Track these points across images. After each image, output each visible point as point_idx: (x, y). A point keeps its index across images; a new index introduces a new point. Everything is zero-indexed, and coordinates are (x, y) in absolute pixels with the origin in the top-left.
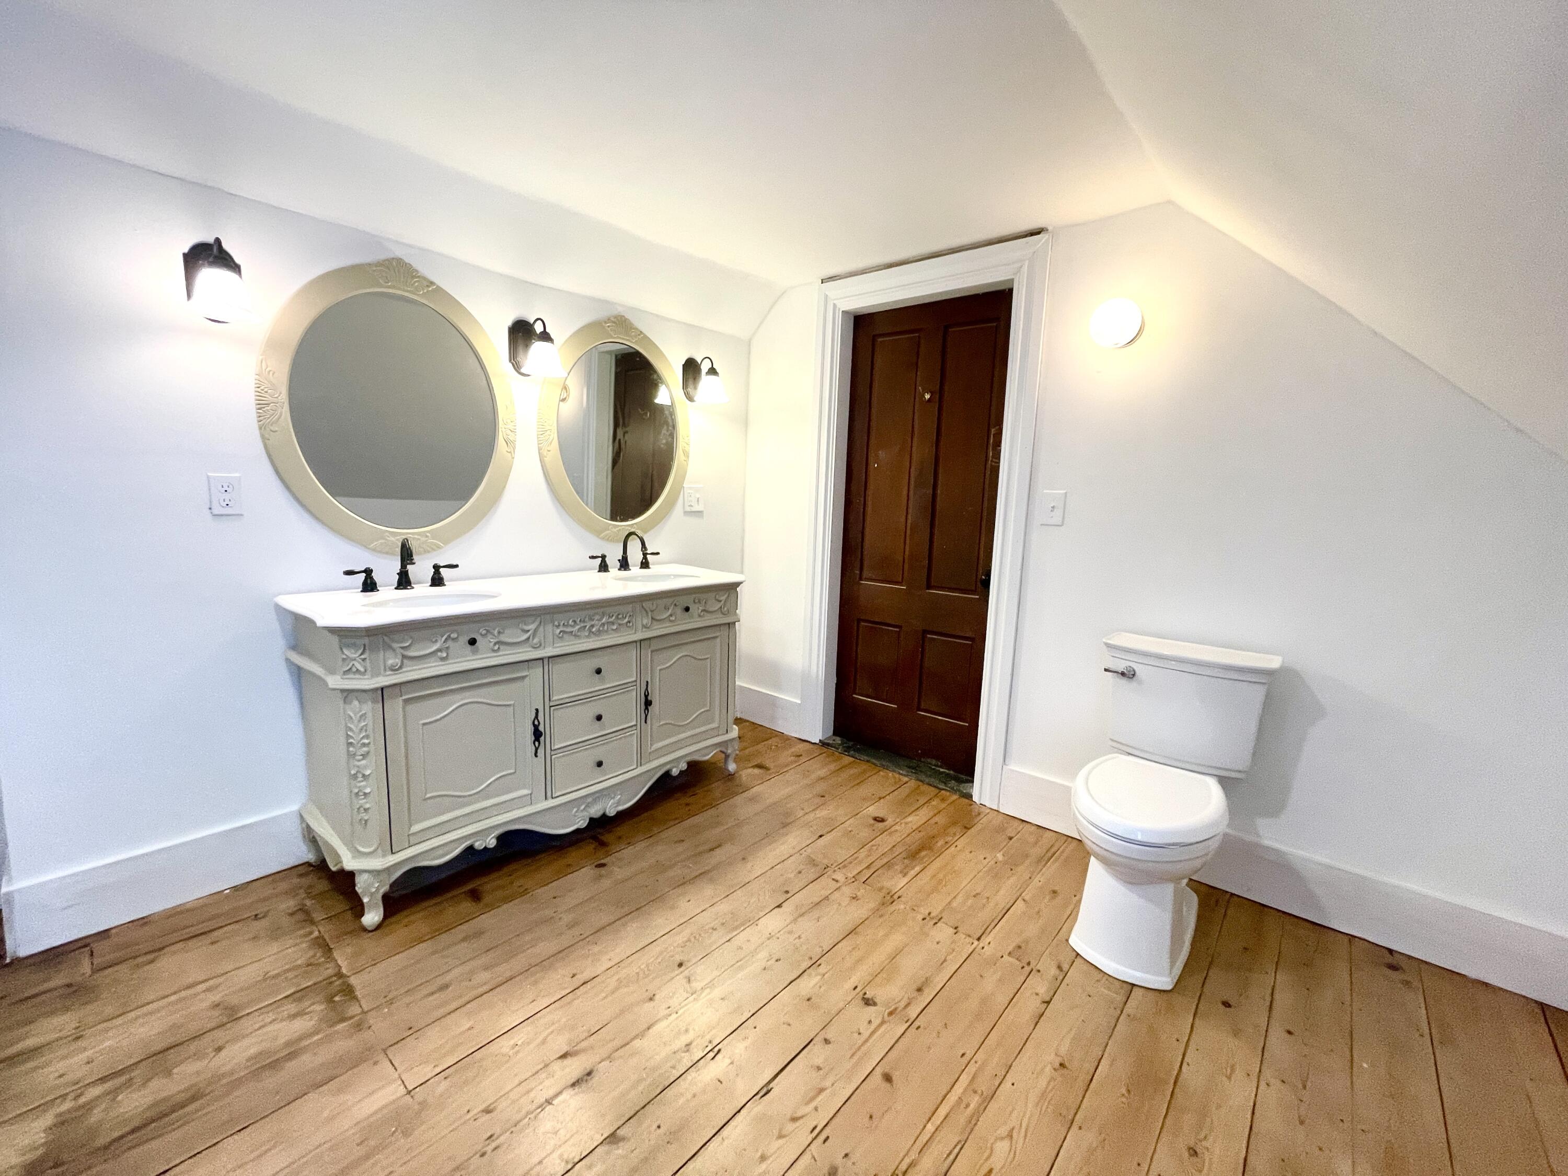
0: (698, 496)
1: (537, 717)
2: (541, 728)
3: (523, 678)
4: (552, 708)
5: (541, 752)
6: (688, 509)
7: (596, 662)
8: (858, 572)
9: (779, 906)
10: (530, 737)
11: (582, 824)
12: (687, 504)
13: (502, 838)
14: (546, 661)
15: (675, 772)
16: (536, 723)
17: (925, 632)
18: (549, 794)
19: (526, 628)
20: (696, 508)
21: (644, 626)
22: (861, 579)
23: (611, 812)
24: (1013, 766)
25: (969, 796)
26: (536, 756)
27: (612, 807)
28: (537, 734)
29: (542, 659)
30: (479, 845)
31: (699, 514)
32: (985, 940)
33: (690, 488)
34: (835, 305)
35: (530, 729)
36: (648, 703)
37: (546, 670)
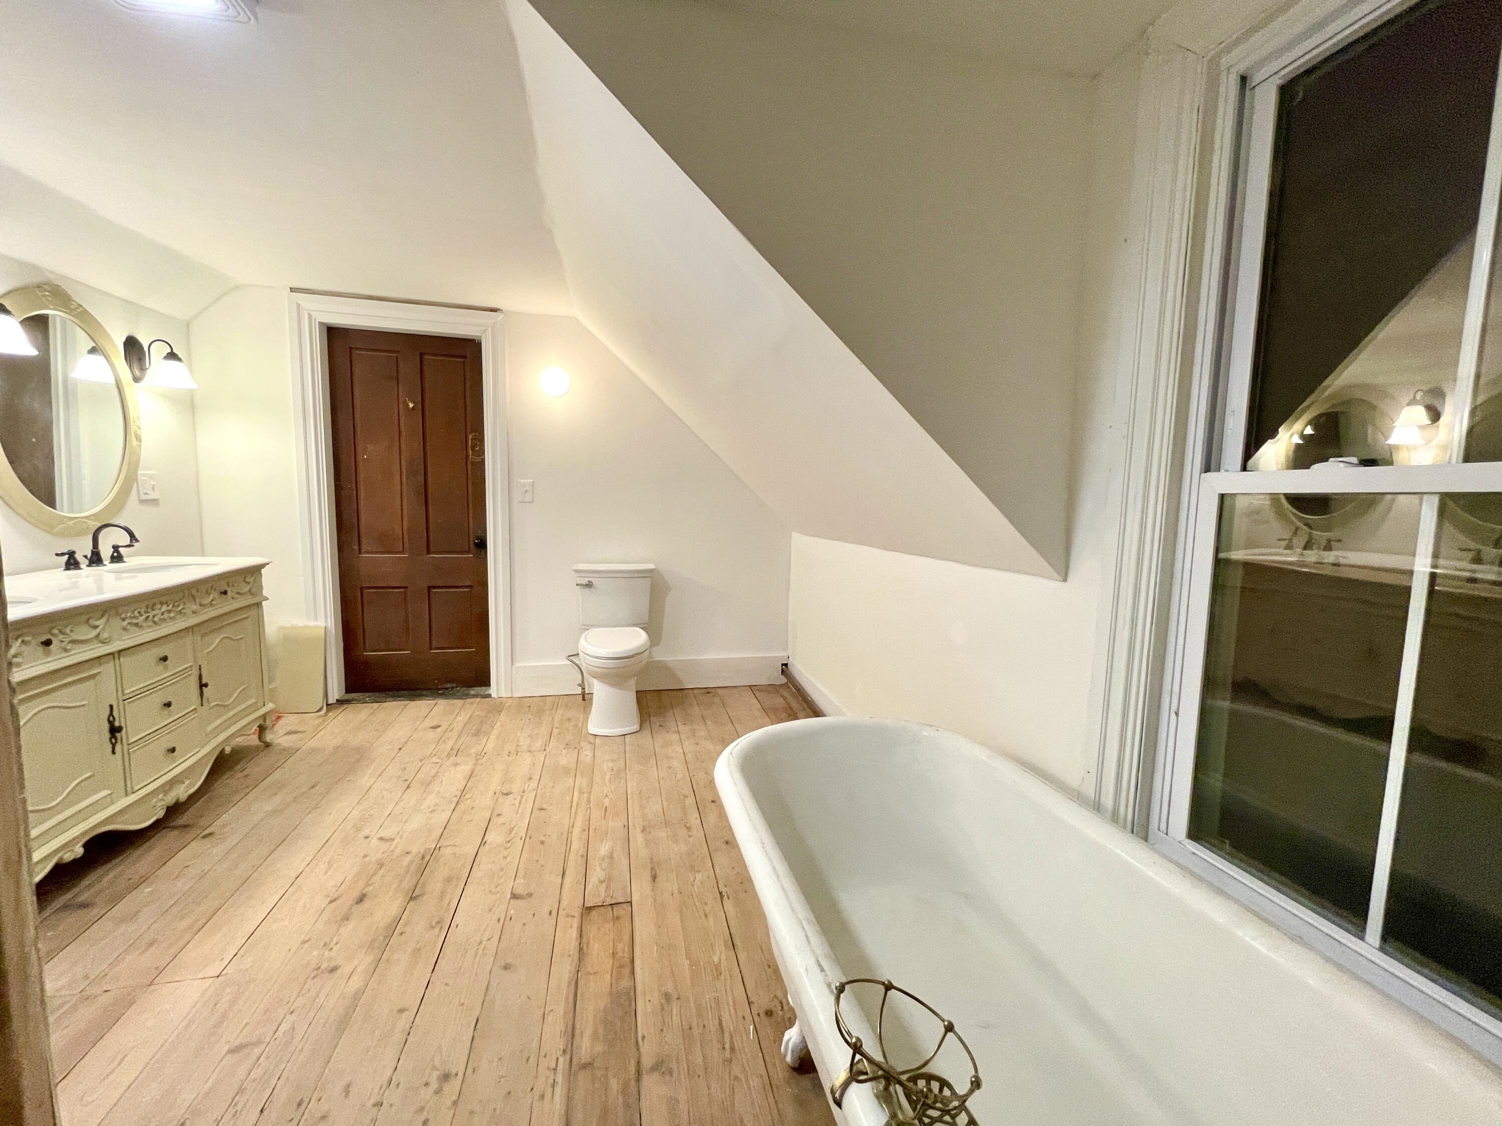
0: (153, 483)
1: (111, 714)
2: (117, 724)
3: (93, 676)
4: (126, 702)
5: (118, 748)
6: (143, 497)
7: (160, 651)
8: (356, 547)
10: (107, 735)
11: (161, 813)
12: (141, 492)
13: (86, 845)
14: (116, 655)
15: (228, 750)
16: (111, 719)
17: (429, 588)
18: (129, 790)
19: (97, 623)
20: (153, 496)
21: (194, 612)
22: (360, 553)
23: (183, 797)
24: (518, 664)
25: (489, 696)
26: (114, 752)
27: (182, 792)
28: (114, 730)
29: (112, 654)
30: (68, 857)
31: (154, 502)
32: (548, 749)
33: (144, 475)
34: (310, 315)
35: (106, 726)
36: (202, 686)
37: (117, 665)
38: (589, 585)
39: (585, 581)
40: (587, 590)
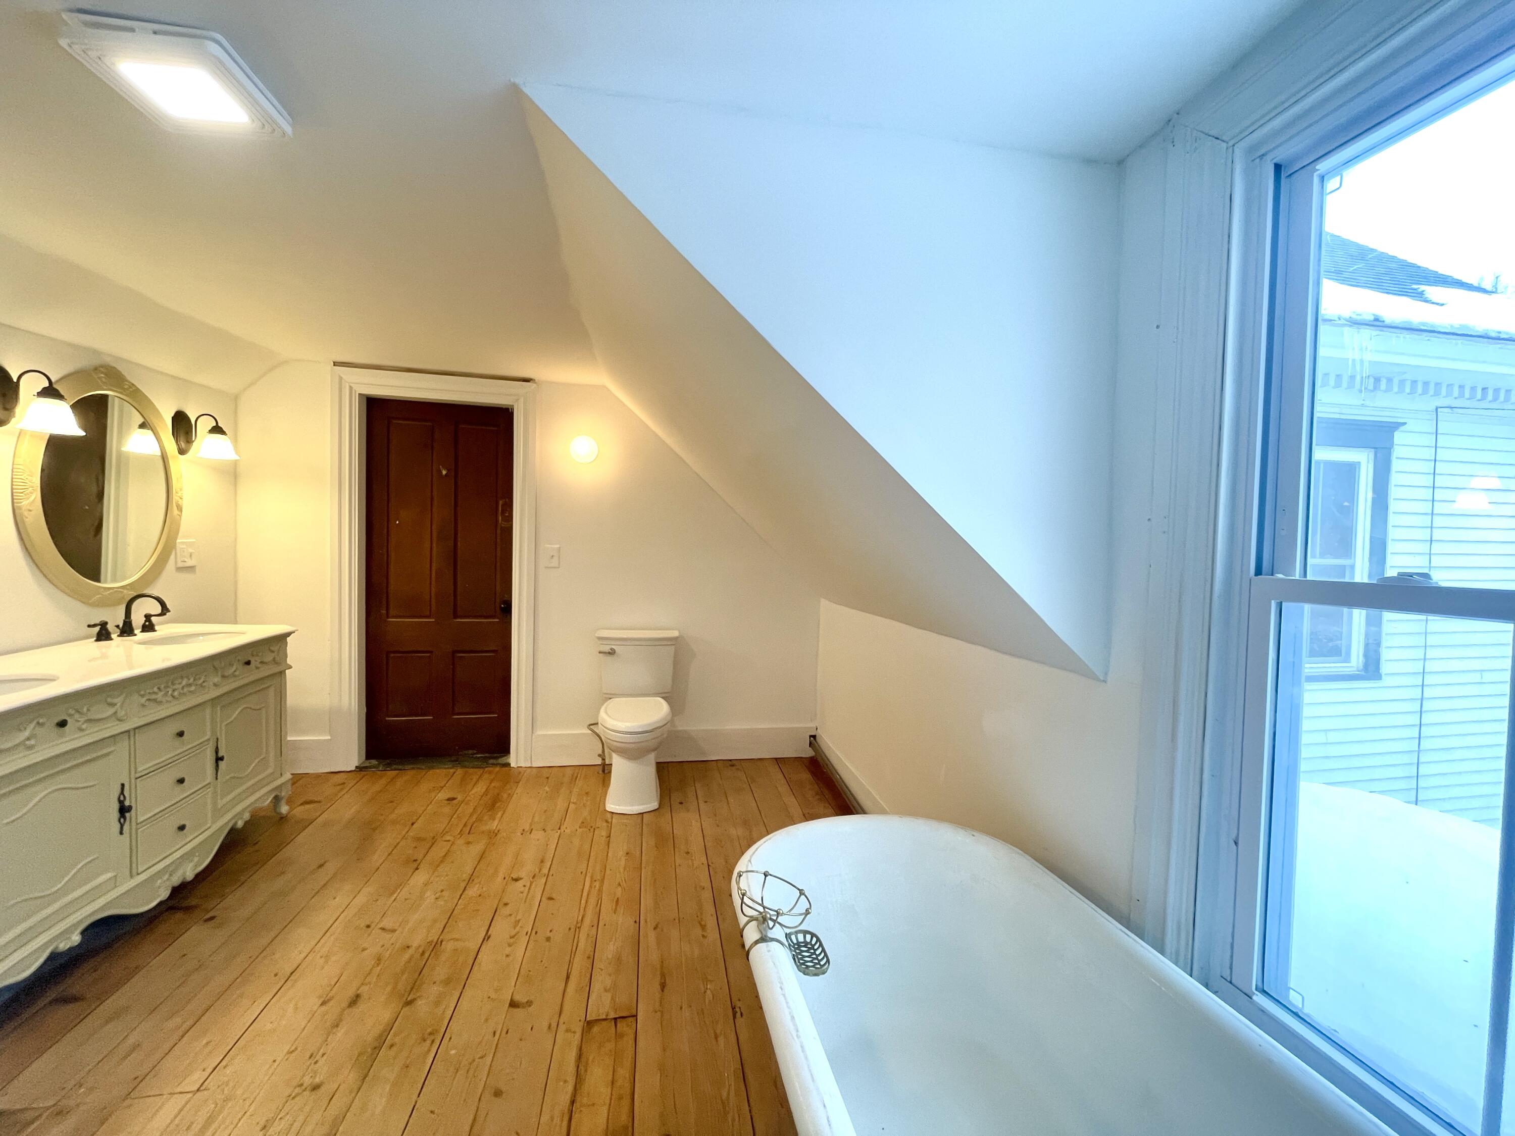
0: (191, 550)
1: (122, 793)
2: (127, 803)
3: (108, 754)
4: (138, 780)
5: (126, 828)
6: (180, 565)
7: (178, 726)
8: (384, 612)
9: (417, 869)
10: (115, 814)
11: (164, 894)
12: (179, 560)
13: (83, 933)
14: (132, 733)
15: (240, 824)
16: (122, 798)
17: (454, 652)
18: (134, 871)
19: (114, 701)
20: (190, 563)
21: (215, 685)
22: (388, 617)
23: (190, 876)
24: (540, 732)
25: (508, 765)
26: (121, 833)
27: (189, 872)
28: (124, 810)
29: (128, 731)
30: (63, 946)
31: (191, 569)
32: (563, 828)
33: (183, 543)
34: (351, 388)
35: (116, 806)
36: (219, 759)
37: (132, 742)
38: (612, 653)
39: (607, 648)
40: (609, 658)
